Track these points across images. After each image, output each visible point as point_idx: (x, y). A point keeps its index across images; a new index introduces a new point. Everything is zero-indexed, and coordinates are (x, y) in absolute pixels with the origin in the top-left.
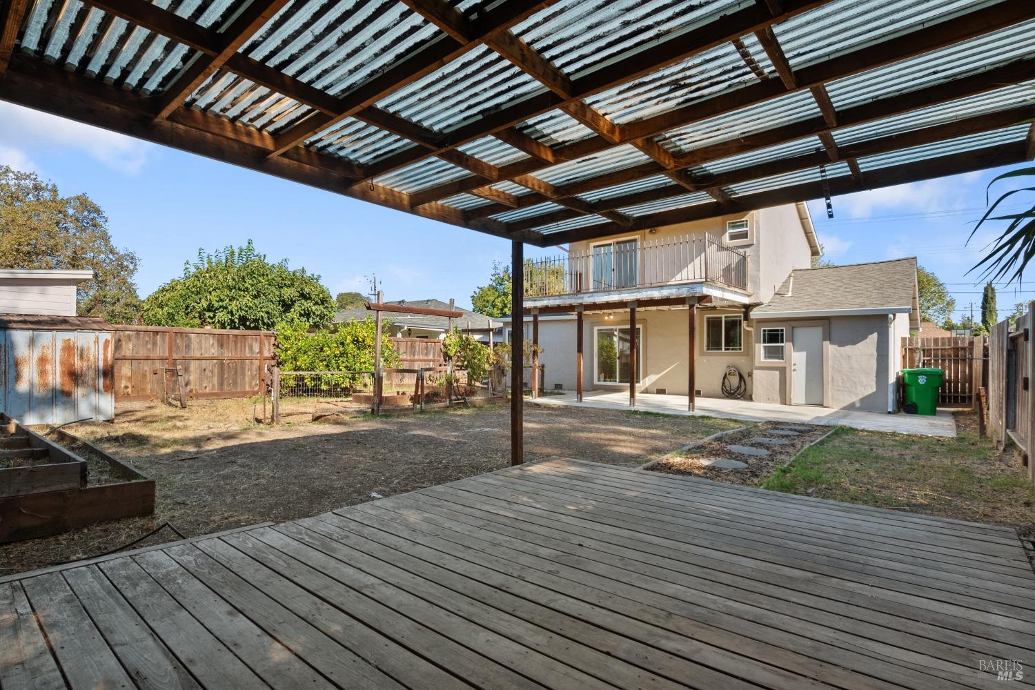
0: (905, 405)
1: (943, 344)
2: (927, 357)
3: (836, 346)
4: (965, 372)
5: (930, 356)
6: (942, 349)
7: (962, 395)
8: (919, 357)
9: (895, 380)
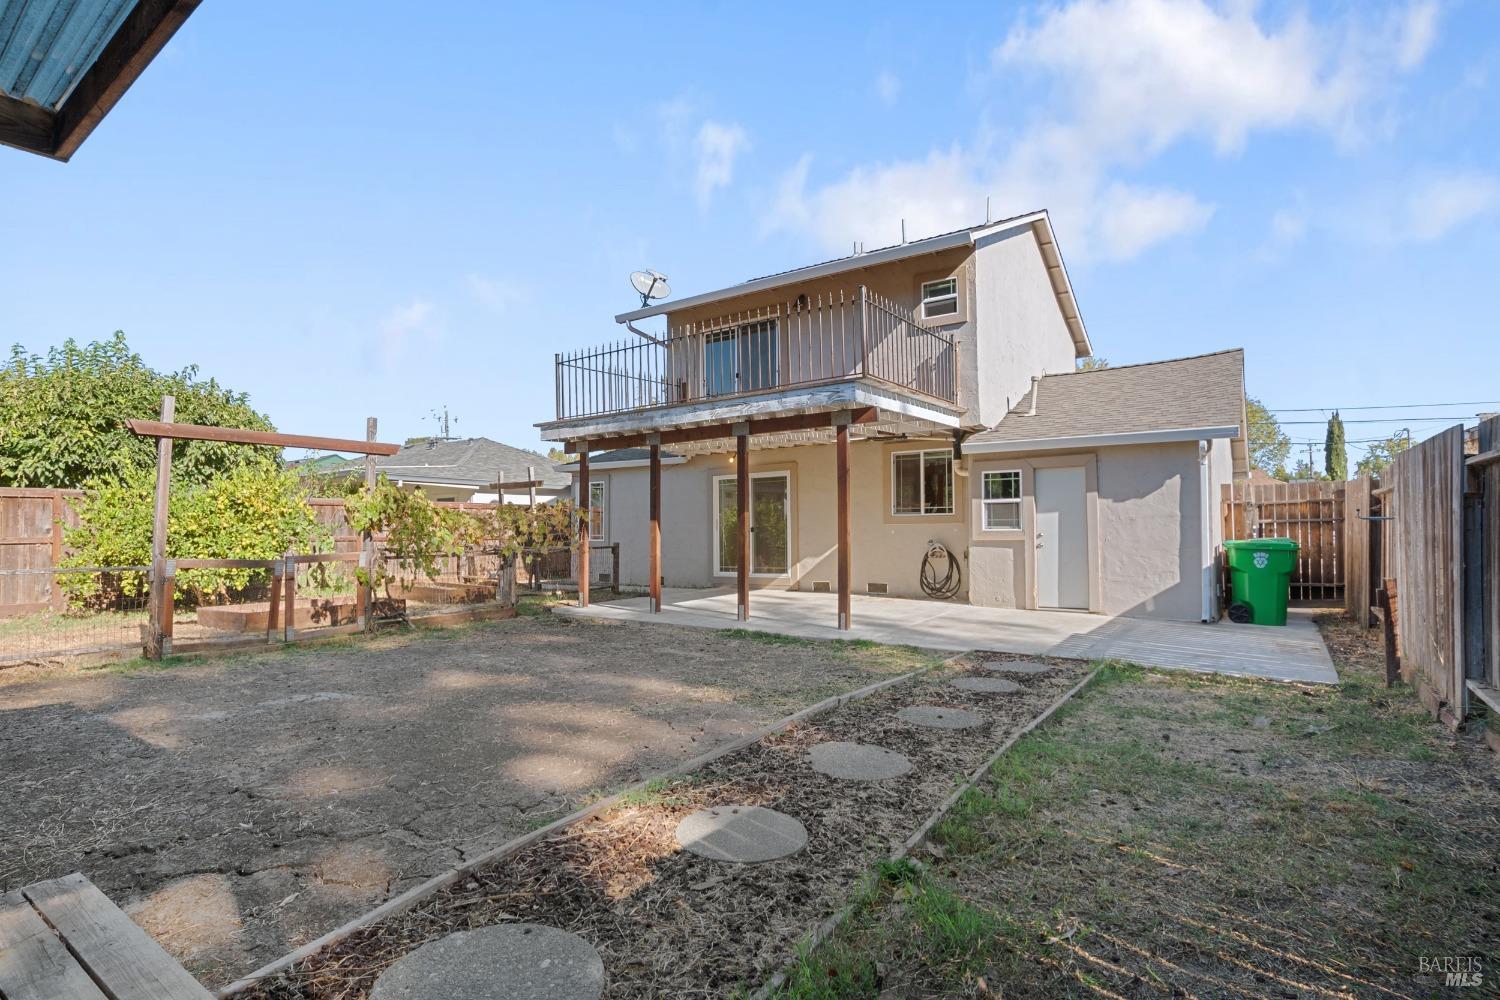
0: (1232, 607)
1: (1293, 495)
2: (1266, 518)
3: (1110, 501)
4: (1331, 544)
5: (1270, 516)
6: (1290, 504)
7: (1327, 585)
8: (1253, 519)
9: (1213, 562)
